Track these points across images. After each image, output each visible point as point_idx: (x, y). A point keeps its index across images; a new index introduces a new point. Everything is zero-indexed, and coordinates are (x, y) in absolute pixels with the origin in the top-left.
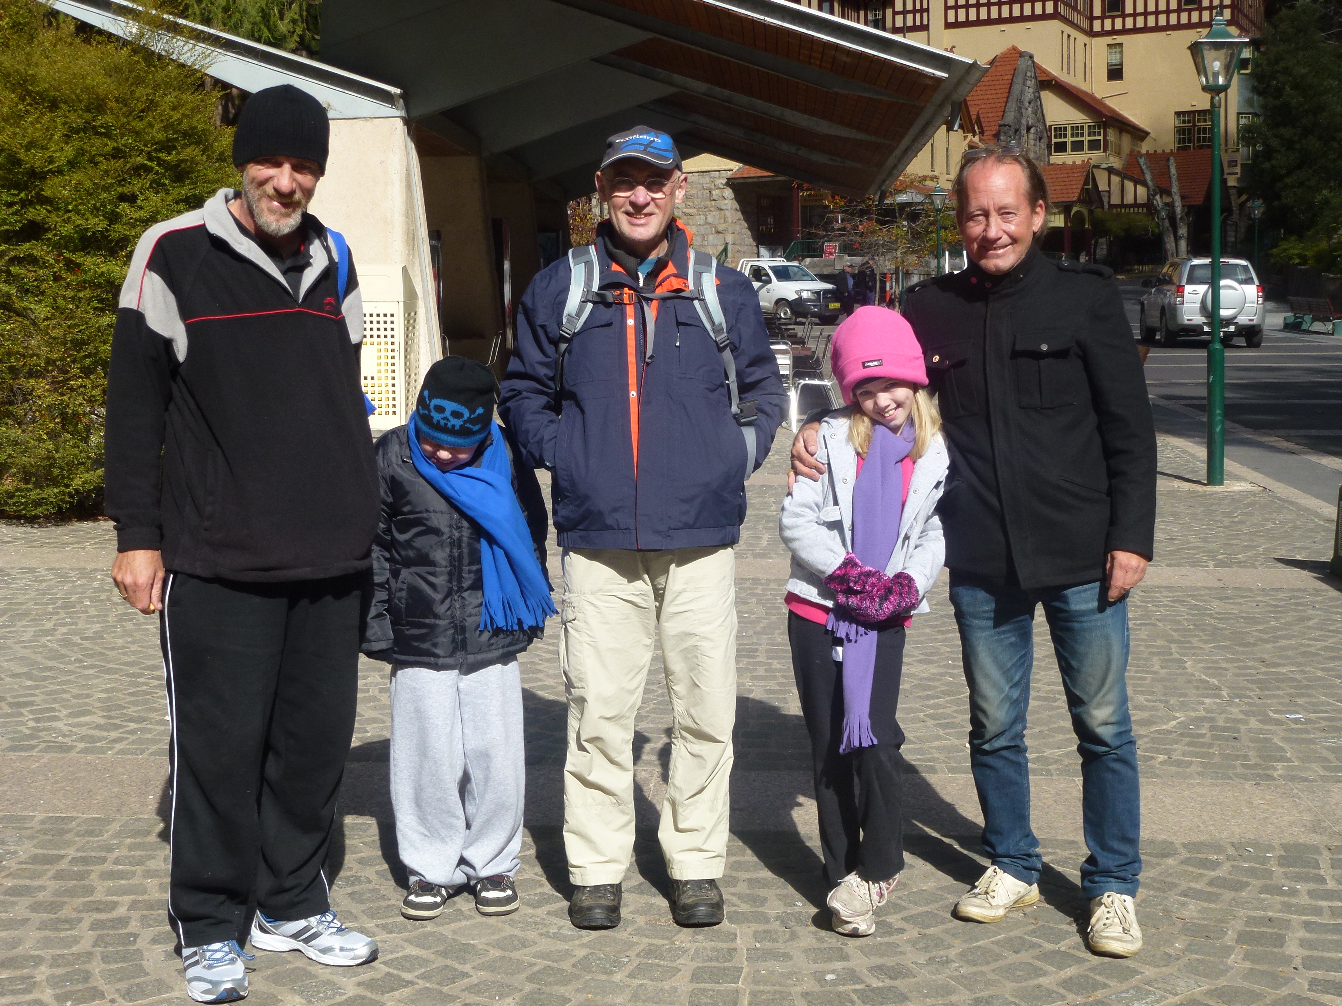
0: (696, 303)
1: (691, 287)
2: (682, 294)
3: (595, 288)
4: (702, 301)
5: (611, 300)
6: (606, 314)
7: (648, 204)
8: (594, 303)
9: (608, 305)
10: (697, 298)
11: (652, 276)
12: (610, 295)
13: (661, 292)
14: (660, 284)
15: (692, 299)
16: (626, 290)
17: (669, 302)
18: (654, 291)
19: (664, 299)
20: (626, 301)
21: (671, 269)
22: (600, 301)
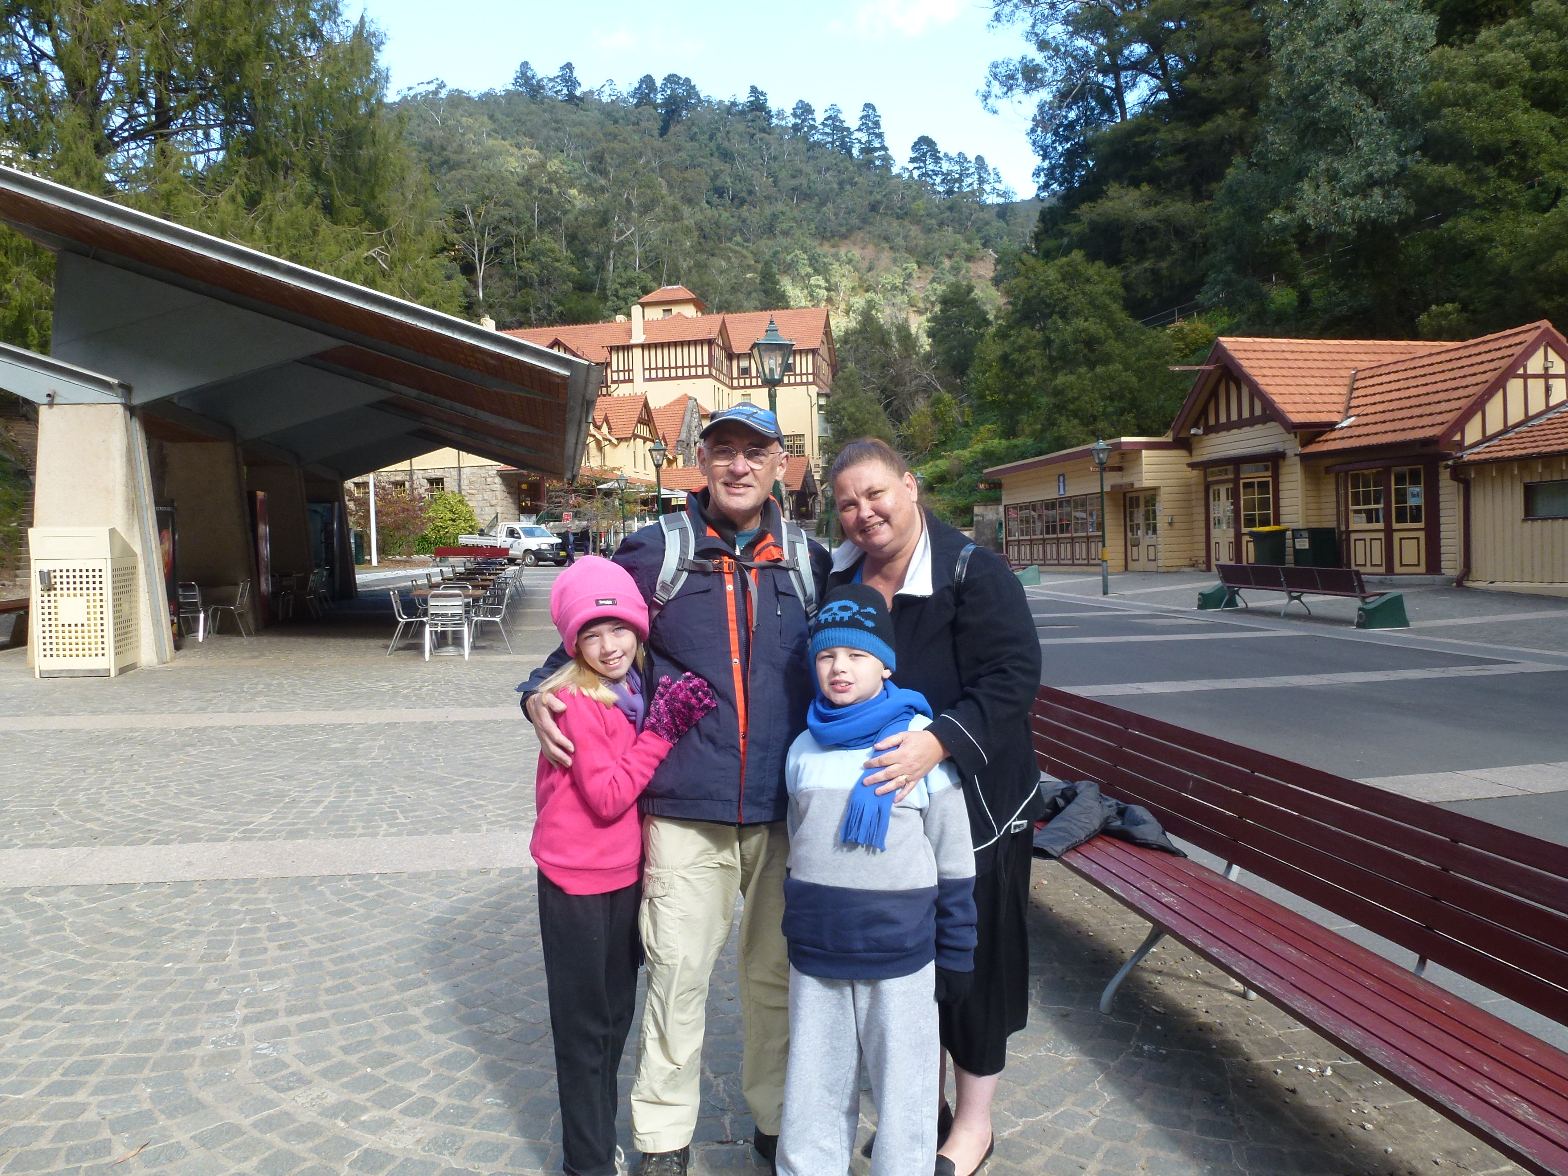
0: (791, 573)
1: (786, 556)
2: (780, 564)
3: (691, 556)
4: (798, 572)
5: (711, 569)
6: (703, 582)
7: (746, 474)
8: (690, 572)
9: (707, 574)
10: (793, 569)
11: (751, 546)
12: (710, 564)
13: (759, 561)
14: (759, 554)
15: (787, 570)
16: (726, 559)
17: (768, 571)
18: (753, 560)
19: (762, 568)
20: (726, 570)
21: (770, 539)
22: (696, 571)
